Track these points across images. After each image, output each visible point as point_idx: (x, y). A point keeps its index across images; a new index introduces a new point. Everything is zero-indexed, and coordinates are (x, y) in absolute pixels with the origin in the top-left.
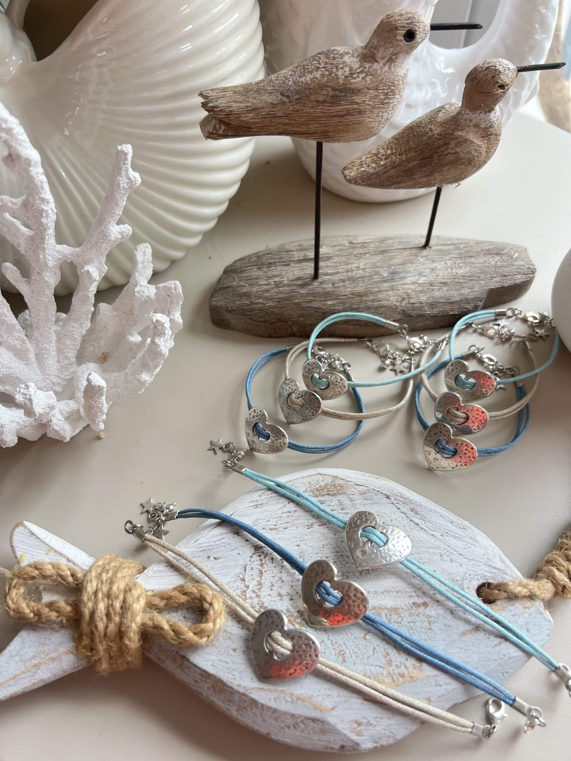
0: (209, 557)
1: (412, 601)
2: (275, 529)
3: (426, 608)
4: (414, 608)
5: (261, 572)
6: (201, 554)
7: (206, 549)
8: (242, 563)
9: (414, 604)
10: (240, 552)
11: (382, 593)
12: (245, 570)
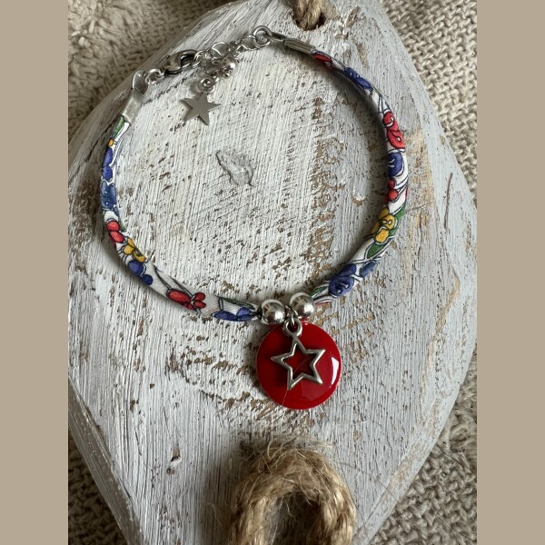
0: (169, 471)
1: (310, 121)
2: (141, 324)
3: (324, 103)
4: (321, 119)
5: (221, 365)
6: (159, 487)
7: (150, 475)
8: (196, 400)
9: (314, 118)
10: (173, 401)
11: (290, 160)
12: (212, 396)
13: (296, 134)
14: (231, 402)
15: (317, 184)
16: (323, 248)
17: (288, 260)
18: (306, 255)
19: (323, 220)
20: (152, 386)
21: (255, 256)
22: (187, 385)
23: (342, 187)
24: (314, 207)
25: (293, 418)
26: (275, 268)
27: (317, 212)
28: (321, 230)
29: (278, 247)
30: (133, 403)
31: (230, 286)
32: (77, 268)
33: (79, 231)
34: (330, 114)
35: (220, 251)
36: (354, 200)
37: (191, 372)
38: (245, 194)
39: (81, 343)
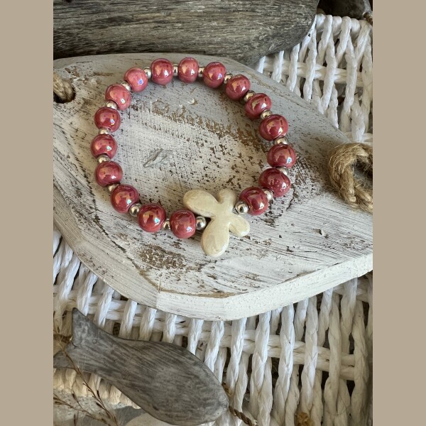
13: (144, 122)
14: (295, 195)
15: (179, 120)
16: (217, 127)
17: (221, 146)
18: (220, 136)
19: (202, 123)
20: (280, 237)
21: (215, 163)
22: (282, 216)
23: (184, 108)
24: (193, 125)
25: (306, 166)
26: (224, 154)
27: (196, 124)
28: (207, 125)
29: (212, 149)
30: (288, 250)
31: (230, 180)
32: (199, 270)
33: (174, 265)
34: (137, 101)
35: (208, 181)
36: (193, 104)
37: (276, 212)
38: (176, 159)
39: (247, 277)
